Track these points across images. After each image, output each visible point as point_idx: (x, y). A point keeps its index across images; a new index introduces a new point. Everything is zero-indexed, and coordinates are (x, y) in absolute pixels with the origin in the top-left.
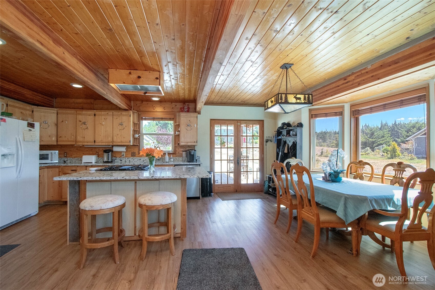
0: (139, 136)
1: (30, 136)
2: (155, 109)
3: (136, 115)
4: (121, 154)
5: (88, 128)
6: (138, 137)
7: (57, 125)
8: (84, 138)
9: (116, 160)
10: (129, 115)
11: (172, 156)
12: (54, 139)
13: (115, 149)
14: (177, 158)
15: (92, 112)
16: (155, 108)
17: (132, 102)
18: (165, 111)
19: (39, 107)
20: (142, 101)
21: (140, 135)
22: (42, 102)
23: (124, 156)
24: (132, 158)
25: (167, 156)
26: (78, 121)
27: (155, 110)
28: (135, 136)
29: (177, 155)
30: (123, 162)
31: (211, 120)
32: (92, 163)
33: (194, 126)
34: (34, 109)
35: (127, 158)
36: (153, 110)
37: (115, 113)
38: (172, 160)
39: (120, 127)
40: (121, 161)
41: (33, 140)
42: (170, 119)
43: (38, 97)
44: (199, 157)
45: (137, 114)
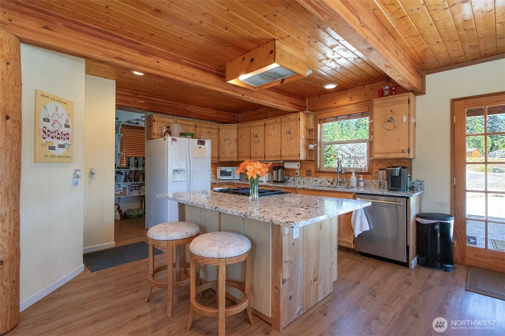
0: (316, 147)
1: (200, 153)
2: (337, 103)
3: (311, 117)
4: (295, 171)
5: (260, 141)
6: (314, 148)
7: (237, 140)
8: (256, 152)
9: (289, 180)
10: (298, 119)
11: (361, 178)
12: (235, 155)
13: (287, 166)
14: (373, 181)
15: (262, 122)
16: (337, 100)
17: (307, 100)
18: (353, 102)
19: (224, 124)
20: (320, 95)
21: (316, 145)
22: (227, 120)
23: (298, 175)
24: (306, 178)
25: (353, 178)
26: (252, 134)
27: (337, 105)
28: (309, 147)
29: (373, 175)
30: (296, 183)
31: (453, 101)
32: (263, 182)
33: (402, 120)
34: (220, 127)
35: (301, 178)
36: (335, 105)
37: (284, 118)
38: (362, 184)
39: (289, 136)
40: (294, 181)
41: (203, 157)
42: (363, 115)
43: (221, 115)
44: (420, 183)
45: (313, 115)
